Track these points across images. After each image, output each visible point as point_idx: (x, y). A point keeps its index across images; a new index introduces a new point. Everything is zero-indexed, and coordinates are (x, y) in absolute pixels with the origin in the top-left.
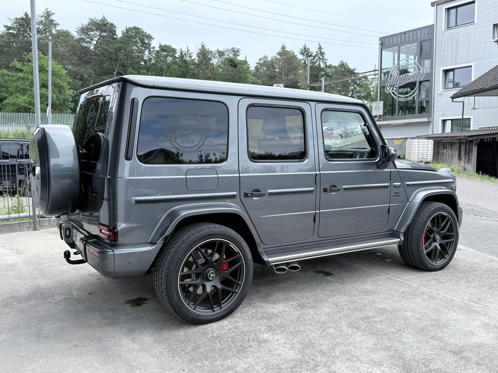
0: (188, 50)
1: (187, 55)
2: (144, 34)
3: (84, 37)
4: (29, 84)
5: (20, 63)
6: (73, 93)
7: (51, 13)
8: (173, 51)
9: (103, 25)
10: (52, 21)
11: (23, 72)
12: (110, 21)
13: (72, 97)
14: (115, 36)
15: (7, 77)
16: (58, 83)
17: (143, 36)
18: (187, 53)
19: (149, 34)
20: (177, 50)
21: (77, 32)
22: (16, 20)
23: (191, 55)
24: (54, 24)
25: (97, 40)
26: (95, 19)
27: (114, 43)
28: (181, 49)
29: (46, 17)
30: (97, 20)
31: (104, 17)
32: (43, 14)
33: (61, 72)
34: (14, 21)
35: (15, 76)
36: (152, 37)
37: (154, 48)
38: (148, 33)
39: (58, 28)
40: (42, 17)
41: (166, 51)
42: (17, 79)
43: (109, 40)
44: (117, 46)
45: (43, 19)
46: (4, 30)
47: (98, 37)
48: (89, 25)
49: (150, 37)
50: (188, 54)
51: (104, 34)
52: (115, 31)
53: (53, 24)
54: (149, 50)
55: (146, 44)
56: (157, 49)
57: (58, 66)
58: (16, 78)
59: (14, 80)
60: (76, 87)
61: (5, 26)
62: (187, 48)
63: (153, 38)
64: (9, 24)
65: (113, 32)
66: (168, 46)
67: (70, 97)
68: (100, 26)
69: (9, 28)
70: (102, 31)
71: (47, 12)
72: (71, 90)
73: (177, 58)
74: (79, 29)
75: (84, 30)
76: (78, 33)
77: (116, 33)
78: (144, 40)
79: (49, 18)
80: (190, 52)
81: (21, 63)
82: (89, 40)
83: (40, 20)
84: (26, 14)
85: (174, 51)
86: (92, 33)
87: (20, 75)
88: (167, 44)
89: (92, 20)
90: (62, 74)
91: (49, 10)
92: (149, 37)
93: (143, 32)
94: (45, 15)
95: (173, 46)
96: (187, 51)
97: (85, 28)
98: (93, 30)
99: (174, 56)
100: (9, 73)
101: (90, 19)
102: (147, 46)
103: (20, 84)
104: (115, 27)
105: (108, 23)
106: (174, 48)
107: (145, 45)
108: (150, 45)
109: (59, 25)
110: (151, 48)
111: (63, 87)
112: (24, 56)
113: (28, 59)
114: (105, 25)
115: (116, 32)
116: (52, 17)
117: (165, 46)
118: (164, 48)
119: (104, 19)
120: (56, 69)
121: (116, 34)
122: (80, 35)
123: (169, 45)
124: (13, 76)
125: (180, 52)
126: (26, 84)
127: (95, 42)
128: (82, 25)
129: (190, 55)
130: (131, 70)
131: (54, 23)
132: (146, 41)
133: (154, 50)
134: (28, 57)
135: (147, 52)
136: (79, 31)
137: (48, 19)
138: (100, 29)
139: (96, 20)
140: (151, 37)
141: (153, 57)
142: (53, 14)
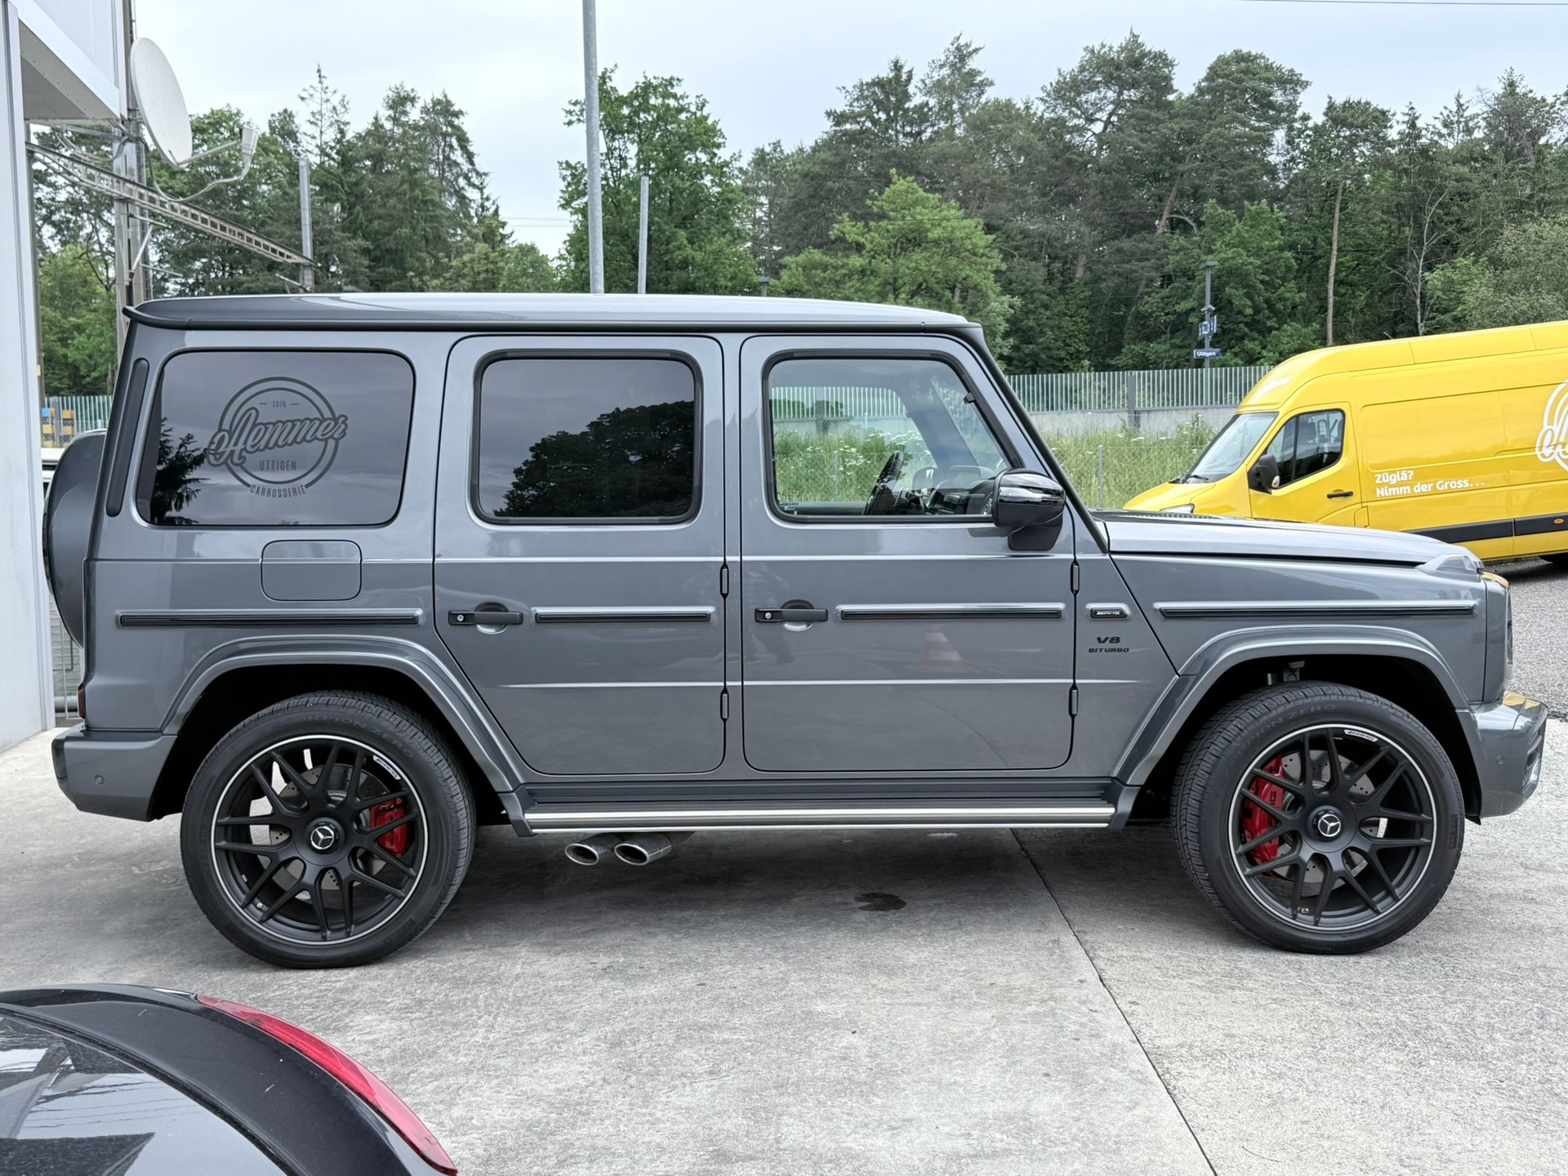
0: (1460, 105)
1: (1455, 126)
2: (1268, 75)
3: (1066, 114)
4: (878, 289)
5: (859, 224)
6: (1011, 307)
7: (970, 49)
8: (1375, 119)
9: (1129, 65)
10: (973, 73)
11: (864, 252)
12: (1151, 44)
13: (1008, 321)
14: (1171, 97)
15: (819, 271)
16: (965, 279)
17: (1268, 81)
18: (1455, 119)
19: (1292, 70)
20: (1394, 115)
21: (1042, 99)
22: (862, 90)
23: (1471, 124)
24: (977, 85)
25: (1104, 119)
26: (1103, 46)
27: (1163, 122)
28: (1412, 108)
29: (953, 65)
30: (1111, 48)
31: (1134, 36)
32: (944, 58)
33: (974, 240)
34: (856, 93)
35: (842, 267)
36: (1303, 78)
37: (1305, 118)
38: (1286, 67)
39: (990, 94)
40: (942, 66)
41: (1350, 126)
42: (845, 275)
43: (1147, 111)
44: (1172, 129)
45: (946, 71)
46: (828, 125)
47: (1111, 107)
48: (1082, 69)
49: (1292, 82)
50: (1459, 122)
51: (1131, 94)
52: (1168, 79)
53: (973, 85)
54: (1291, 129)
55: (1279, 109)
56: (1318, 118)
57: (965, 222)
58: (844, 271)
59: (838, 278)
60: (1029, 284)
61: (829, 114)
62: (1459, 97)
63: (1305, 84)
64: (841, 106)
65: (1162, 84)
66: (1359, 102)
67: (1000, 319)
68: (1118, 67)
69: (839, 119)
70: (1123, 85)
71: (958, 49)
72: (1004, 298)
73: (1391, 144)
74: (1049, 88)
75: (1068, 90)
76: (1046, 101)
77: (1174, 82)
78: (1271, 94)
79: (963, 66)
80: (1466, 114)
81: (861, 224)
82: (1081, 122)
83: (936, 78)
84: (896, 63)
85: (1382, 118)
86: (1093, 96)
87: (856, 261)
88: (1354, 99)
89: (1092, 51)
90: (975, 246)
91: (962, 42)
92: (1290, 81)
93: (1268, 68)
94: (952, 58)
95: (1379, 102)
96: (1454, 108)
97: (1066, 83)
98: (1094, 87)
99: (1379, 138)
100: (826, 259)
101: (1086, 49)
102: (1285, 115)
103: (853, 290)
104: (1169, 64)
105: (1144, 55)
106: (1380, 107)
107: (1271, 112)
108: (1292, 107)
109: (992, 84)
110: (1295, 120)
111: (981, 290)
112: (869, 202)
113: (881, 208)
114: (1136, 64)
115: (1171, 79)
116: (973, 64)
117: (1348, 106)
118: (1344, 115)
119: (1134, 41)
120: (958, 234)
121: (1172, 87)
122: (1053, 111)
123: (1363, 101)
124: (836, 268)
125: (1406, 118)
126: (871, 287)
127: (1098, 127)
128: (1060, 74)
129: (1466, 123)
130: (1213, 207)
131: (978, 79)
132: (1278, 97)
133: (1306, 126)
134: (879, 203)
135: (1279, 136)
136: (1049, 95)
137: (959, 69)
138: (1119, 78)
139: (1106, 49)
140: (1298, 80)
141: (1302, 152)
142: (976, 50)
